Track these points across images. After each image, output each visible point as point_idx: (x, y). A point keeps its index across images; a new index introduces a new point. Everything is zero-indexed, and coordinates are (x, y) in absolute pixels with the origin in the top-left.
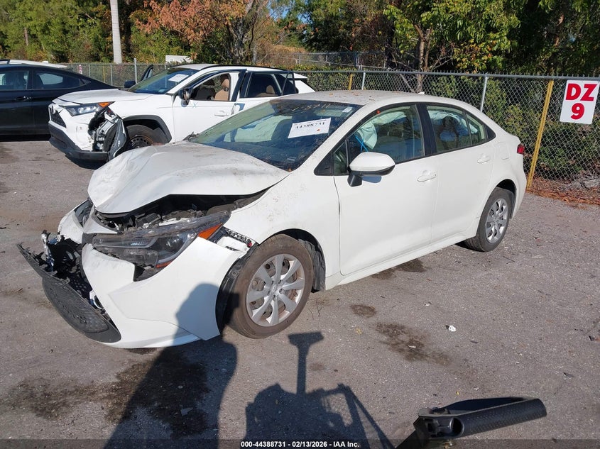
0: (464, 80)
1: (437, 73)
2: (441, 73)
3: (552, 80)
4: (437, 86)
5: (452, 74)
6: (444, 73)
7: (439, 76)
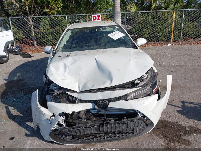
0: (52, 18)
1: (41, 16)
2: (42, 16)
3: (87, 15)
4: (42, 21)
5: (46, 16)
6: (43, 16)
7: (42, 17)
